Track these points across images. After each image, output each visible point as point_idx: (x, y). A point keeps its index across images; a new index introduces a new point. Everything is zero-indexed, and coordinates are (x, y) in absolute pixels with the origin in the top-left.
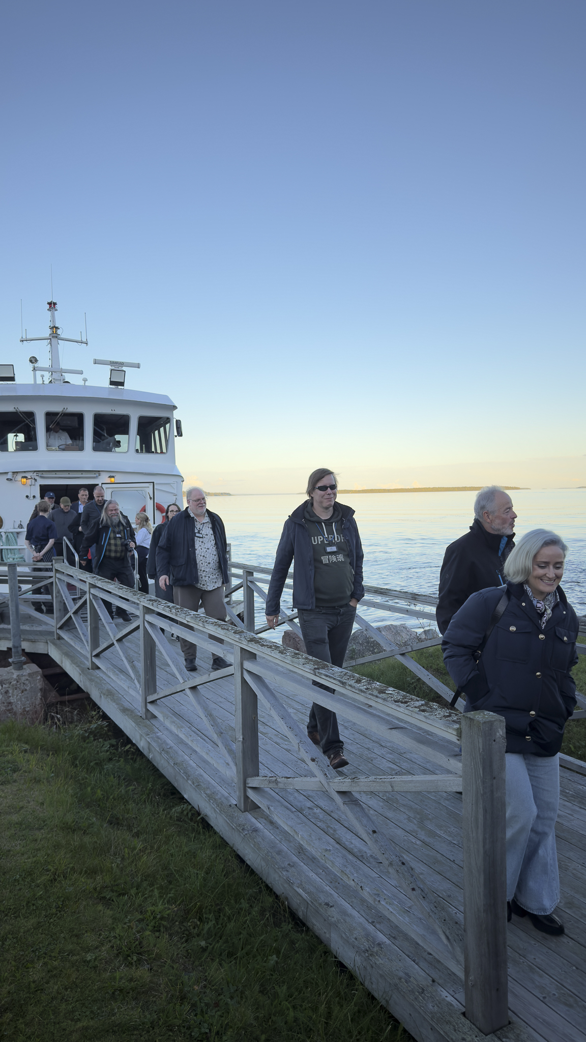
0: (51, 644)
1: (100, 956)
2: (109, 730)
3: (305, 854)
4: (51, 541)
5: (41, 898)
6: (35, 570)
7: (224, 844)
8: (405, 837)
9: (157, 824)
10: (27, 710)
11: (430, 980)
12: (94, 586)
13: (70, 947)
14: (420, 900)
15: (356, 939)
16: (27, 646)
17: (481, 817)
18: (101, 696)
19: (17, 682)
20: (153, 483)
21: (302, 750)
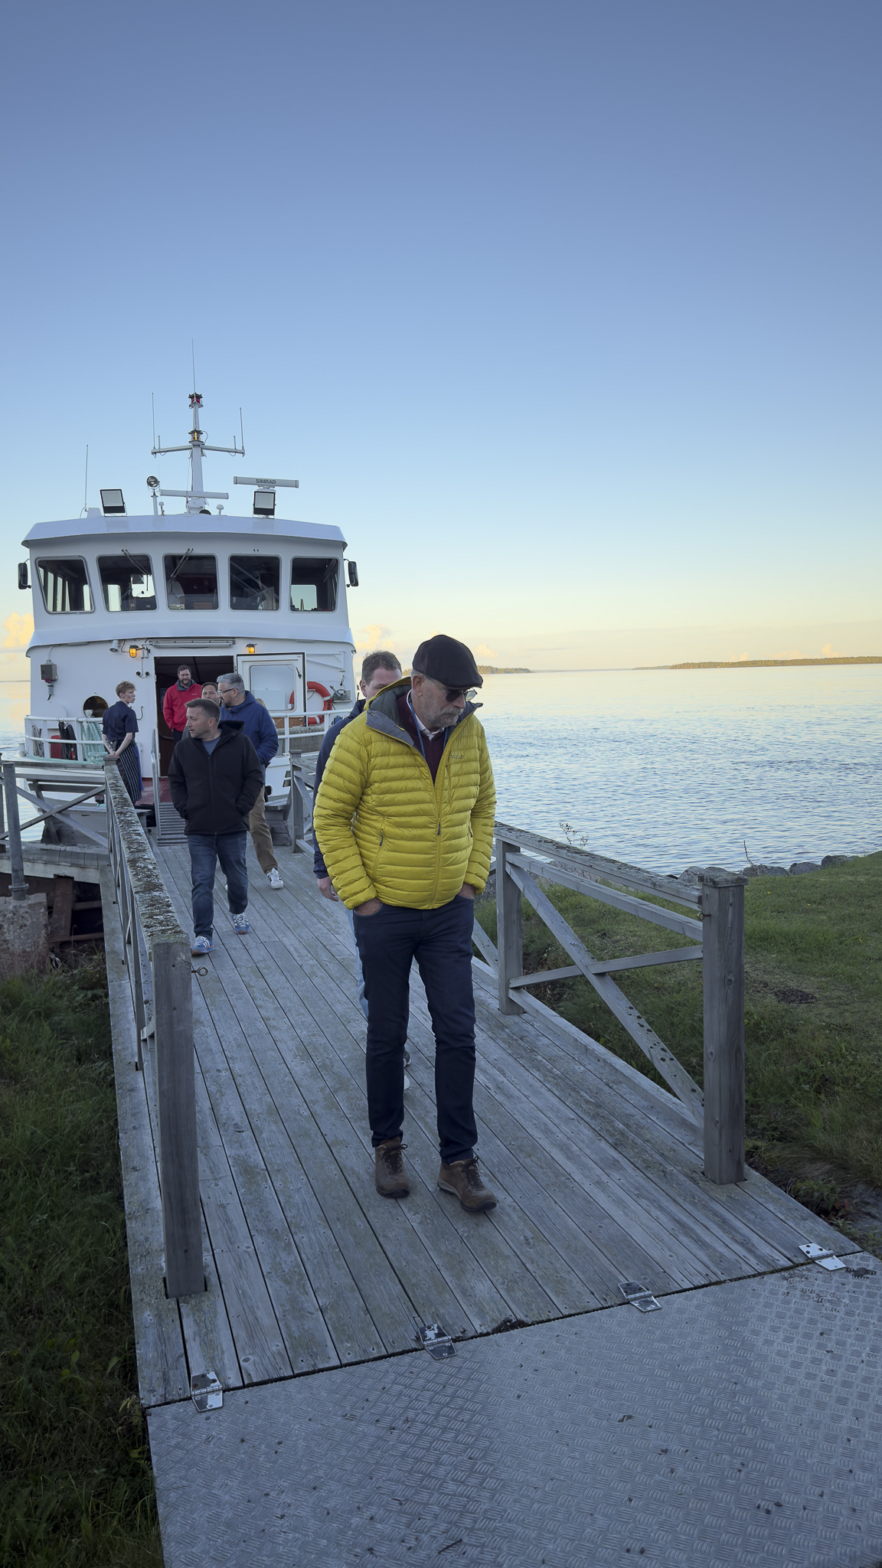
4: (129, 736)
10: (27, 950)
20: (303, 654)
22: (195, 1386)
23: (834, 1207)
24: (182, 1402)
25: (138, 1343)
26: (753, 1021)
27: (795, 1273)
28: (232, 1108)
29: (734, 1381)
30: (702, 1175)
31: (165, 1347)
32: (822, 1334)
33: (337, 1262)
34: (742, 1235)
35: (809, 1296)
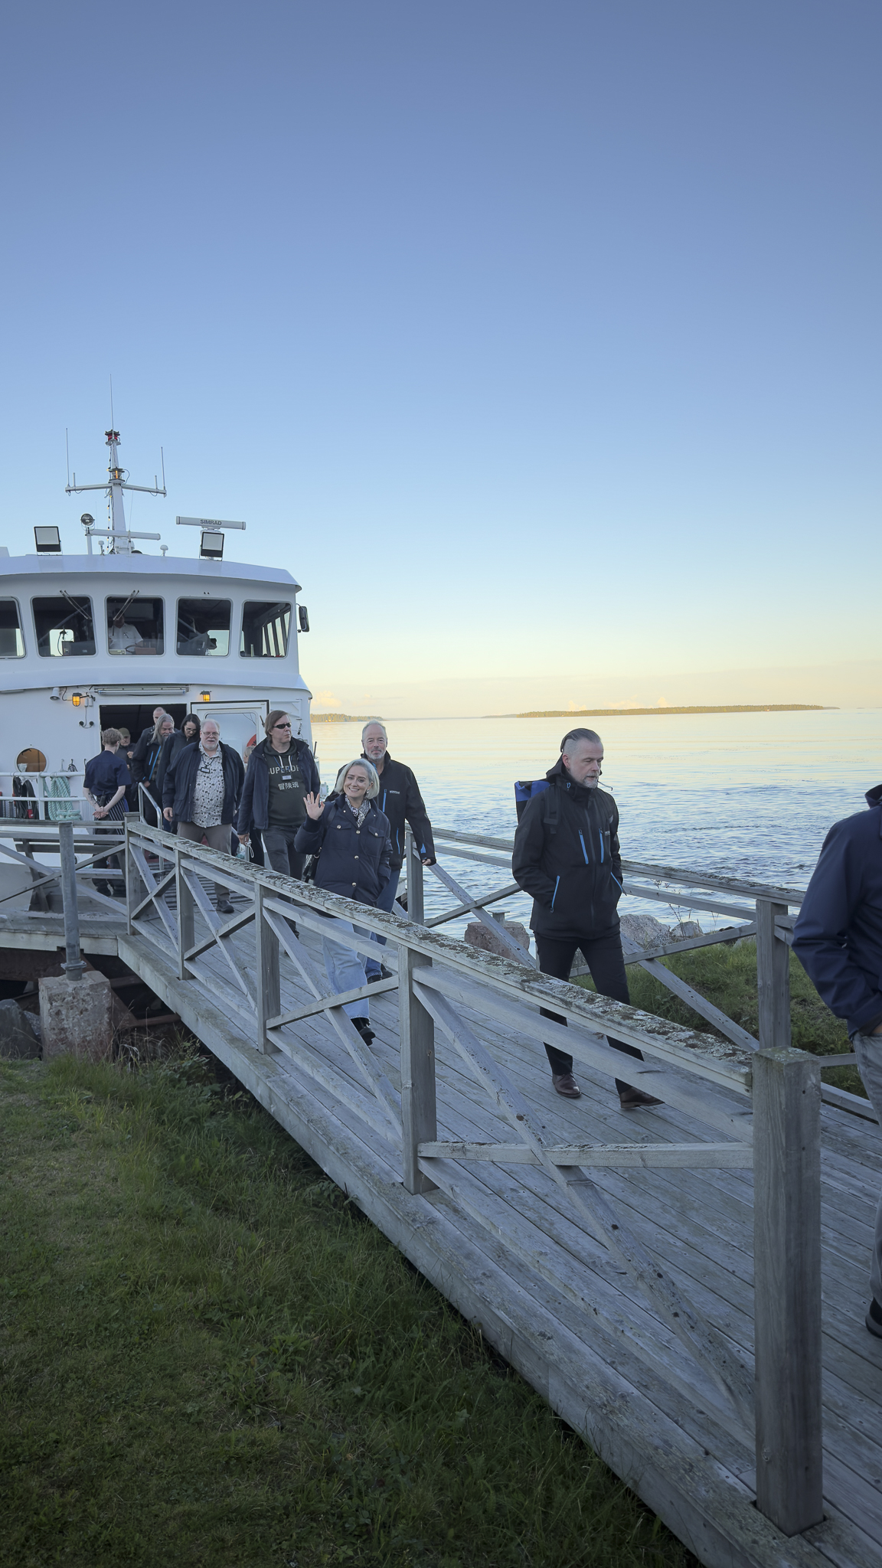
0: (123, 942)
1: (207, 1406)
2: (210, 1071)
3: (507, 1259)
4: (121, 789)
5: (117, 1319)
6: (98, 831)
7: (384, 1241)
8: (658, 1236)
9: (284, 1210)
10: (88, 1038)
11: (701, 1450)
12: (186, 856)
13: (161, 1393)
14: (686, 1330)
15: (587, 1387)
16: (87, 945)
17: (782, 1206)
18: (197, 1019)
19: (74, 998)
20: (267, 701)
21: (503, 1102)
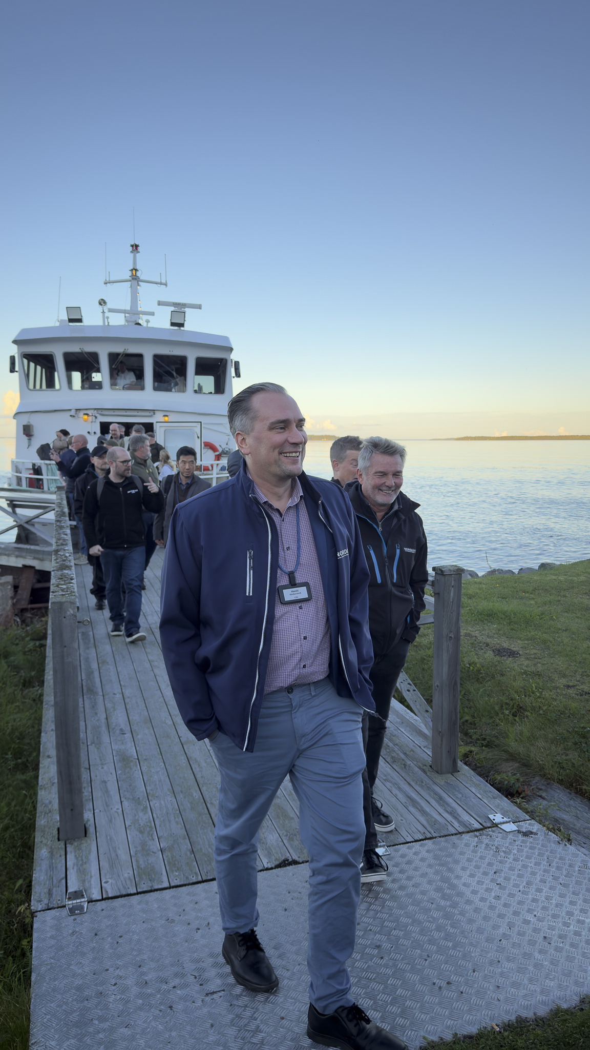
20: (201, 422)
22: (69, 899)
23: (517, 791)
24: (59, 909)
25: (35, 870)
26: (476, 668)
27: (483, 833)
28: (119, 718)
29: (432, 901)
30: (430, 768)
31: (53, 872)
32: (495, 873)
33: (177, 819)
34: (451, 807)
35: (490, 848)
